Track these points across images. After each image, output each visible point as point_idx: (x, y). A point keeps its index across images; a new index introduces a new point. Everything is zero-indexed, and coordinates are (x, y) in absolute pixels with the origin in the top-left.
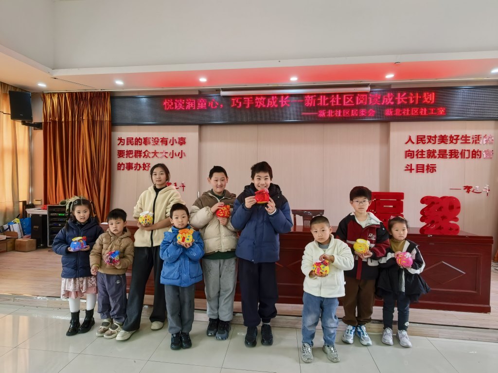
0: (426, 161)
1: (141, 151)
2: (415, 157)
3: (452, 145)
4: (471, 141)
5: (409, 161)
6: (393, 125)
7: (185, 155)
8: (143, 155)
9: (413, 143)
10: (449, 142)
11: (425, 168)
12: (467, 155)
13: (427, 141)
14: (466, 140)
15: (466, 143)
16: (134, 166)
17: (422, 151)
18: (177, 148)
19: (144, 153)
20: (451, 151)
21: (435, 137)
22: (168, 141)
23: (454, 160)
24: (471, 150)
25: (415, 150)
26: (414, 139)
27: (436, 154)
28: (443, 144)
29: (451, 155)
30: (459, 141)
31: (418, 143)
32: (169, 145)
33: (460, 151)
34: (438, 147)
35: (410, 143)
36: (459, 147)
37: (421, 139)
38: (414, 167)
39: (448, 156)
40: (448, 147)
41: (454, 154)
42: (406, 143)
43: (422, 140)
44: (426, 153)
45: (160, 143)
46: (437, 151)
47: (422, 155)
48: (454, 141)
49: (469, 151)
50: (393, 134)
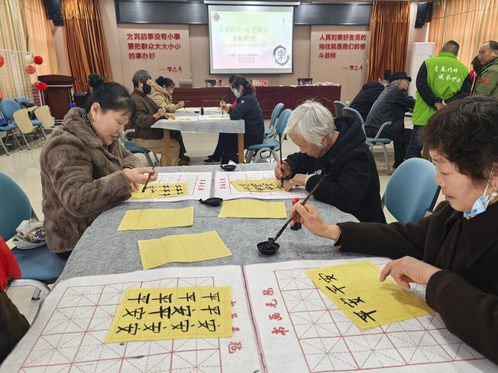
0: (331, 51)
1: (147, 44)
2: (325, 48)
3: (344, 41)
4: (354, 38)
5: (321, 51)
6: (313, 27)
7: (180, 47)
8: (148, 47)
9: (324, 39)
10: (343, 39)
11: (330, 55)
12: (352, 47)
13: (331, 38)
14: (352, 38)
16: (142, 55)
17: (329, 45)
18: (174, 42)
19: (150, 45)
20: (344, 44)
21: (336, 36)
22: (167, 36)
23: (345, 50)
24: (355, 43)
25: (325, 44)
26: (325, 37)
27: (336, 47)
28: (340, 40)
29: (344, 47)
30: (349, 39)
31: (326, 39)
32: (168, 39)
33: (349, 45)
34: (337, 42)
35: (322, 39)
36: (348, 42)
38: (324, 55)
39: (342, 48)
40: (342, 42)
42: (320, 39)
43: (329, 38)
44: (331, 46)
45: (161, 38)
46: (337, 45)
47: (329, 47)
48: (346, 39)
49: (353, 44)
50: (313, 33)
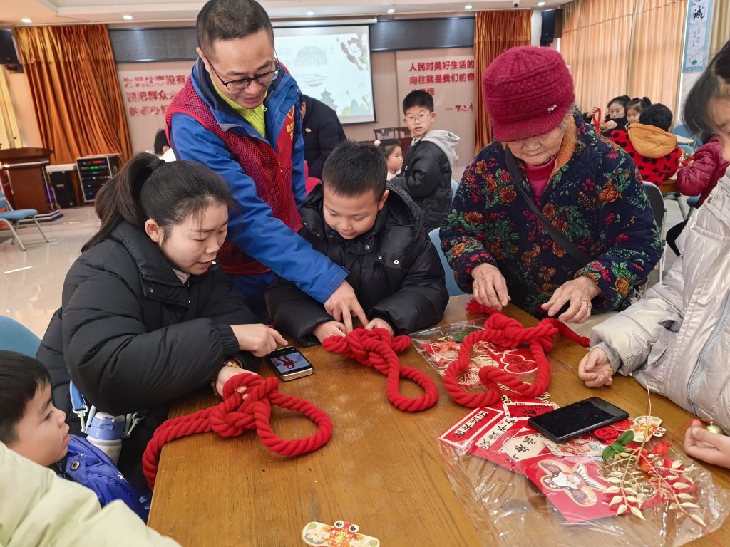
1: (156, 92)
2: (418, 83)
3: (445, 70)
4: (458, 66)
6: (399, 54)
8: (159, 96)
9: (415, 70)
10: (442, 68)
12: (456, 79)
13: (426, 67)
14: (455, 65)
15: (455, 68)
16: (150, 110)
17: (423, 77)
19: (160, 93)
20: (445, 76)
21: (432, 64)
23: (447, 83)
24: (459, 74)
25: (418, 76)
26: (416, 67)
27: (434, 79)
28: (438, 70)
29: (444, 79)
30: (450, 67)
31: (419, 70)
33: (451, 76)
34: (434, 73)
35: (413, 70)
36: (449, 72)
37: (421, 66)
39: (443, 81)
40: (443, 72)
41: (447, 78)
42: (410, 70)
44: (426, 79)
45: (176, 82)
46: (435, 77)
47: (423, 80)
48: (446, 67)
49: (457, 75)
50: (399, 63)
